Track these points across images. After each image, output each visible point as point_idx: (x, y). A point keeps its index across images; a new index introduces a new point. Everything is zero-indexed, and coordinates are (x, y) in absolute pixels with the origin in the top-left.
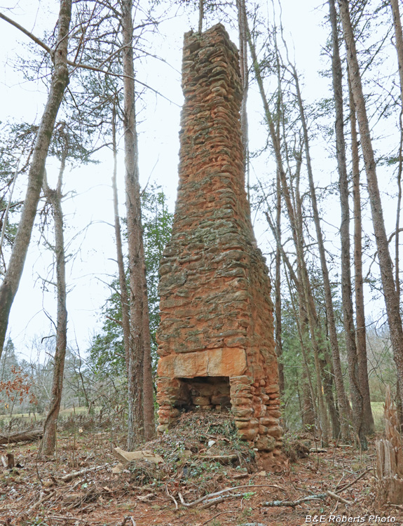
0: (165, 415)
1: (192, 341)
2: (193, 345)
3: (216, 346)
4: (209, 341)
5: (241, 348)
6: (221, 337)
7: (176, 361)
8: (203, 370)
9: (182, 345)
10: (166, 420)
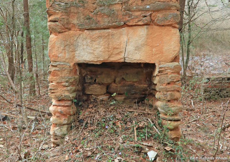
0: (62, 114)
1: (104, 14)
2: (106, 20)
3: (140, 23)
4: (130, 16)
5: (174, 27)
6: (148, 10)
7: (80, 40)
8: (118, 54)
9: (89, 19)
10: (64, 120)
